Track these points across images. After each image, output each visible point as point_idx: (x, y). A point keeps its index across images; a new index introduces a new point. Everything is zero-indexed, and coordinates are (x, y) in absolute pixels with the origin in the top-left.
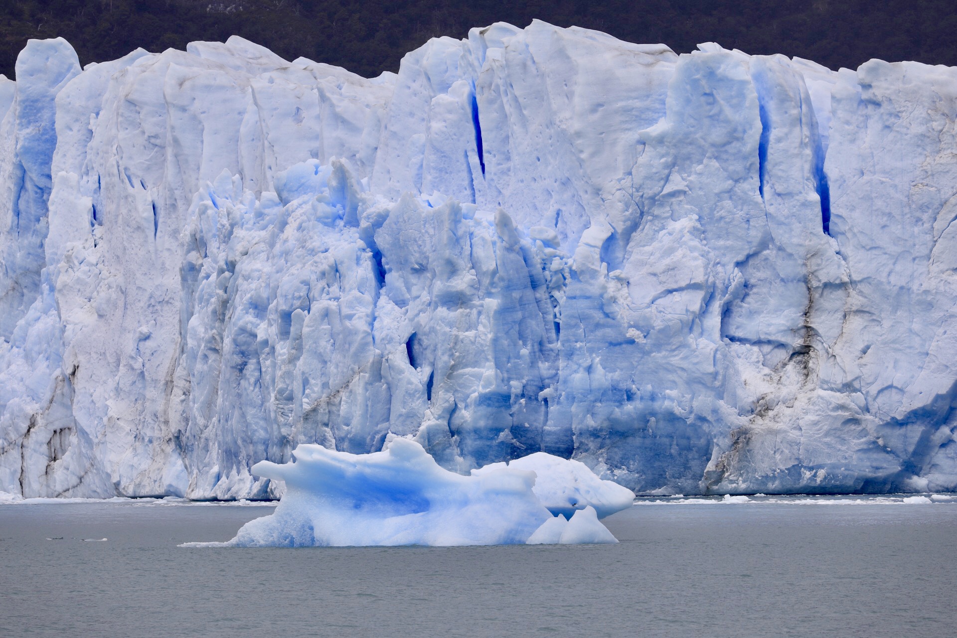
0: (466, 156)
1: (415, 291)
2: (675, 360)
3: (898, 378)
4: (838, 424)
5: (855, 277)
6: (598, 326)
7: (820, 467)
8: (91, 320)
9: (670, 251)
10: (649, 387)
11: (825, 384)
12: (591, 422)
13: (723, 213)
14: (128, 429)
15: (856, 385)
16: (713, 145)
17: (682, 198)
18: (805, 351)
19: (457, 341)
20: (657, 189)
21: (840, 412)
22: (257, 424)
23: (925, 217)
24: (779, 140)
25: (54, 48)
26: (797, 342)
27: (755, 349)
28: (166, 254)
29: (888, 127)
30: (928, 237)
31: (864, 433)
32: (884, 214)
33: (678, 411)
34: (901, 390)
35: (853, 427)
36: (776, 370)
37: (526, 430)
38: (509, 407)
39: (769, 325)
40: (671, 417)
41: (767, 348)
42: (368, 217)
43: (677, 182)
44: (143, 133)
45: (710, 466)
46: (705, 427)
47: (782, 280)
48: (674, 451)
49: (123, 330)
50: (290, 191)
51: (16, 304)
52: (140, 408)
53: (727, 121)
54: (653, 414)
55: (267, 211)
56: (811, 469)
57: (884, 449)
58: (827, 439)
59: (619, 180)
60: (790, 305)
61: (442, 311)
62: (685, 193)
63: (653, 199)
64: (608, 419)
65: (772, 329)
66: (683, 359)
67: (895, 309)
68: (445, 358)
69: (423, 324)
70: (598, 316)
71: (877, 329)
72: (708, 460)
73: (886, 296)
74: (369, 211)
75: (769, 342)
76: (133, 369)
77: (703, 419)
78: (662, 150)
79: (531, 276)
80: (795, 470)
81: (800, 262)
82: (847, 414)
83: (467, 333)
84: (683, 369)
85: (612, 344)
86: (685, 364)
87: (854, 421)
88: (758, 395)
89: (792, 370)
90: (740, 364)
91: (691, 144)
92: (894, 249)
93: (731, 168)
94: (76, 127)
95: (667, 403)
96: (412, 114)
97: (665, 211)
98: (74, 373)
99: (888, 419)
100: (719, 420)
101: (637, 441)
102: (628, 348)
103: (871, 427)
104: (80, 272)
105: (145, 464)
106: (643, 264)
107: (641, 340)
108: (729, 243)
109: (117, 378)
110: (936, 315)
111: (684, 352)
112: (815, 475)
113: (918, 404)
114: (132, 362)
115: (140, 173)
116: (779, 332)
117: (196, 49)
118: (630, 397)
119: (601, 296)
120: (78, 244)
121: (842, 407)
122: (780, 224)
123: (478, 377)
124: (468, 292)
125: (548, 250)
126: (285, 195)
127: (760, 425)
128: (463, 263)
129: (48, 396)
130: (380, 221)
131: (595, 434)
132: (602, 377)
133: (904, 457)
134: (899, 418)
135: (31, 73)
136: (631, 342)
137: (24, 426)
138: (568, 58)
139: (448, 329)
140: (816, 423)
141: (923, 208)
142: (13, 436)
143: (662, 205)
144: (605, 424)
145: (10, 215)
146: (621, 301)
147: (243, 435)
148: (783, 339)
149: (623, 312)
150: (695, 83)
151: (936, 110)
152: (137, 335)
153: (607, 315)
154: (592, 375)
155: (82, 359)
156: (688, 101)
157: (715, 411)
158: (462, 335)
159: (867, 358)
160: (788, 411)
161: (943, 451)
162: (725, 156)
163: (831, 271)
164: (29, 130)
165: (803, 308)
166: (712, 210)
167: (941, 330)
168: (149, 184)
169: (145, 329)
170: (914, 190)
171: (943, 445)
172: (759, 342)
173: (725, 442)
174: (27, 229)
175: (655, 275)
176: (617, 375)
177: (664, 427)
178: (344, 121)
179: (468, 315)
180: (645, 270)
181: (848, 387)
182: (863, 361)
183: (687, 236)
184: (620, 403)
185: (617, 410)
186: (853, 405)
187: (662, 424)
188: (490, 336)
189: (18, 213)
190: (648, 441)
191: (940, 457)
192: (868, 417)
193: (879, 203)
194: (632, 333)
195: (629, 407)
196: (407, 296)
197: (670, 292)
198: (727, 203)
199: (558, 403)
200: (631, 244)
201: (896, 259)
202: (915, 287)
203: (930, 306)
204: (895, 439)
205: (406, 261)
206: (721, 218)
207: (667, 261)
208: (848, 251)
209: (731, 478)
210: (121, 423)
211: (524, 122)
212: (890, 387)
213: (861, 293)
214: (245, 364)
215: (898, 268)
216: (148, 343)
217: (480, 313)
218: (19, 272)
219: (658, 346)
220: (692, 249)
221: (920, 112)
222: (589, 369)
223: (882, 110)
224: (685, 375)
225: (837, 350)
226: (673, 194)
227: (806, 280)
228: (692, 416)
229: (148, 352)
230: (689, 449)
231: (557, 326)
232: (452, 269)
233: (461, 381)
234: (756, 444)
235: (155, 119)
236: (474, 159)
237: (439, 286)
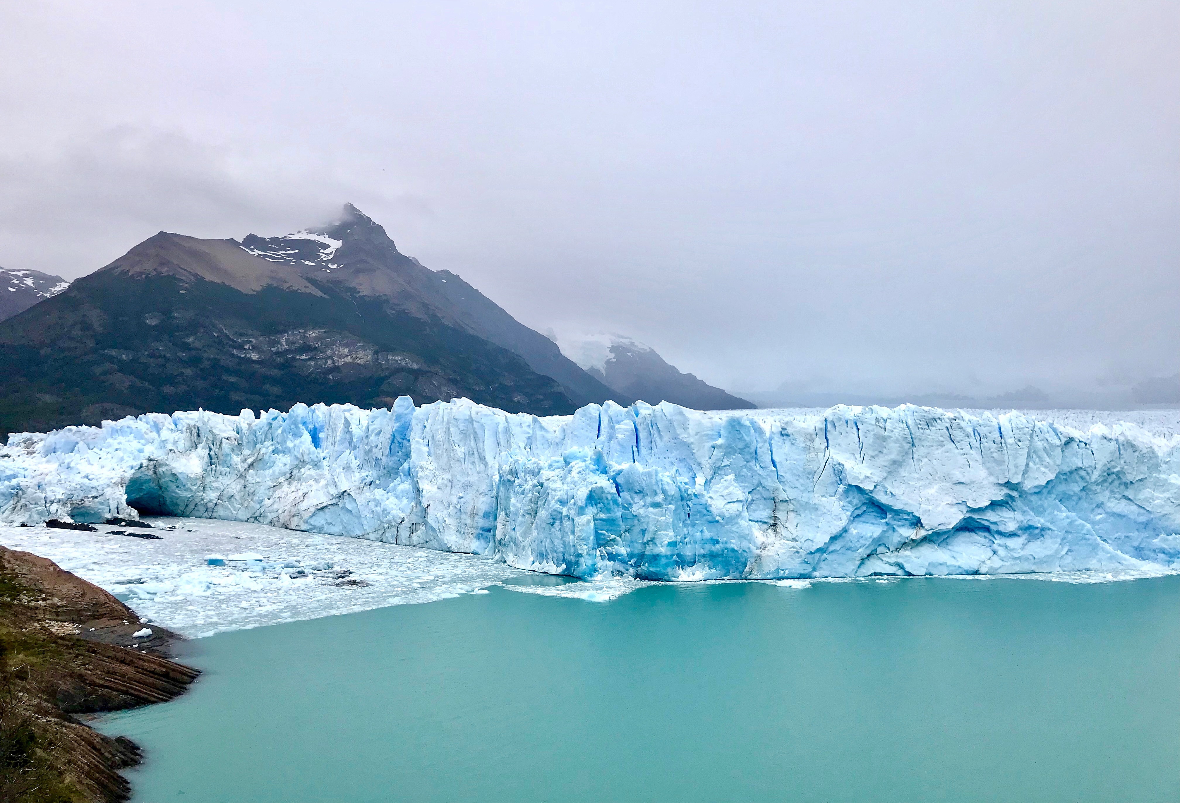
0: (632, 448)
1: (636, 500)
2: (734, 529)
3: (810, 536)
4: (792, 553)
5: (790, 498)
6: (705, 515)
7: (786, 569)
8: (435, 489)
9: (727, 488)
10: (725, 539)
11: (785, 538)
12: (702, 552)
13: (743, 474)
14: (454, 528)
15: (797, 539)
16: (739, 449)
17: (728, 467)
18: (775, 525)
19: (658, 520)
20: (720, 464)
21: (793, 549)
22: (559, 545)
23: (810, 477)
24: (761, 448)
25: (407, 399)
26: (772, 522)
27: (756, 524)
28: (470, 470)
29: (792, 444)
30: (812, 484)
31: (801, 556)
32: (797, 475)
33: (736, 548)
34: (812, 541)
35: (797, 554)
36: (764, 532)
37: (682, 555)
38: (676, 546)
39: (762, 515)
40: (733, 550)
41: (760, 524)
42: (613, 471)
43: (726, 462)
44: (459, 429)
45: (747, 569)
46: (745, 554)
47: (764, 498)
48: (733, 562)
49: (451, 494)
50: (570, 458)
51: (387, 478)
52: (459, 521)
53: (745, 440)
54: (726, 549)
55: (554, 464)
56: (783, 570)
57: (807, 563)
58: (788, 559)
59: (707, 460)
60: (768, 508)
61: (651, 509)
62: (728, 465)
63: (719, 468)
64: (709, 550)
65: (762, 517)
66: (737, 528)
67: (805, 510)
68: (653, 527)
69: (642, 513)
70: (705, 512)
71: (800, 517)
72: (746, 566)
73: (801, 505)
74: (614, 469)
75: (761, 521)
76: (456, 508)
77: (744, 551)
78: (721, 450)
79: (681, 496)
80: (777, 571)
81: (772, 492)
82: (795, 550)
83: (661, 518)
84: (737, 532)
85: (710, 522)
86: (737, 530)
87: (798, 552)
88: (762, 542)
89: (770, 531)
90: (754, 529)
91: (731, 448)
92: (802, 488)
93: (746, 457)
94: (419, 424)
95: (732, 545)
96: (583, 429)
97: (722, 472)
98: (427, 507)
99: (809, 552)
100: (751, 551)
101: (720, 559)
102: (716, 524)
103: (803, 555)
104: (427, 472)
105: (461, 541)
106: (717, 492)
107: (721, 521)
108: (746, 485)
109: (449, 511)
110: (819, 513)
111: (737, 526)
112: (784, 573)
113: (818, 547)
114: (456, 506)
115: (457, 442)
116: (766, 518)
117: (455, 402)
118: (718, 542)
119: (706, 504)
120: (424, 463)
121: (793, 547)
122: (764, 478)
123: (667, 535)
124: (662, 502)
125: (687, 486)
126: (568, 460)
127: (764, 553)
128: (659, 491)
129: (409, 511)
130: (619, 473)
131: (704, 556)
132: (707, 535)
133: (813, 565)
134: (813, 551)
135: (399, 406)
136: (718, 521)
137: (399, 521)
138: (684, 415)
139: (654, 516)
140: (784, 553)
141: (809, 473)
142: (393, 523)
143: (721, 470)
144: (708, 553)
145: (388, 450)
146: (713, 506)
147: (551, 549)
148: (767, 521)
149: (714, 510)
150: (733, 426)
151: (806, 438)
152: (458, 496)
153: (708, 511)
154: (703, 534)
155: (431, 502)
156: (730, 433)
157: (749, 548)
158: (660, 519)
159: (798, 529)
160: (773, 548)
161: (823, 562)
162: (743, 453)
163: (783, 496)
164: (398, 424)
165: (773, 509)
166: (739, 472)
167: (822, 519)
168: (461, 446)
169: (461, 495)
170: (805, 467)
171: (824, 561)
172: (757, 521)
173: (753, 560)
174: (393, 455)
175: (722, 496)
176: (712, 534)
177: (731, 554)
178: (544, 429)
179: (661, 511)
180: (719, 494)
181: (794, 539)
182: (797, 529)
183: (733, 482)
184: (714, 545)
185: (713, 547)
186: (797, 547)
187: (730, 553)
188: (671, 520)
189: (390, 449)
190: (724, 559)
191: (822, 564)
192: (801, 550)
193: (795, 471)
194: (718, 518)
195: (718, 546)
196: (632, 502)
197: (729, 503)
198: (745, 470)
199: (691, 544)
200: (711, 484)
201: (803, 492)
202: (811, 502)
203: (817, 509)
204: (810, 559)
205: (632, 489)
206: (743, 475)
207: (727, 491)
208: (787, 488)
209: (755, 573)
210: (451, 526)
211: (661, 437)
212: (808, 539)
213: (793, 504)
214: (554, 523)
215: (804, 495)
216: (462, 499)
217: (666, 510)
218: (390, 468)
219: (727, 523)
220: (736, 487)
221: (802, 439)
222: (702, 531)
223: (790, 438)
224: (737, 534)
225: (787, 525)
226: (724, 466)
227: (774, 499)
228: (741, 550)
229: (463, 503)
230: (738, 562)
231: (689, 514)
232: (655, 493)
233: (659, 536)
234: (763, 561)
235: (463, 424)
236: (635, 449)
237: (649, 500)
